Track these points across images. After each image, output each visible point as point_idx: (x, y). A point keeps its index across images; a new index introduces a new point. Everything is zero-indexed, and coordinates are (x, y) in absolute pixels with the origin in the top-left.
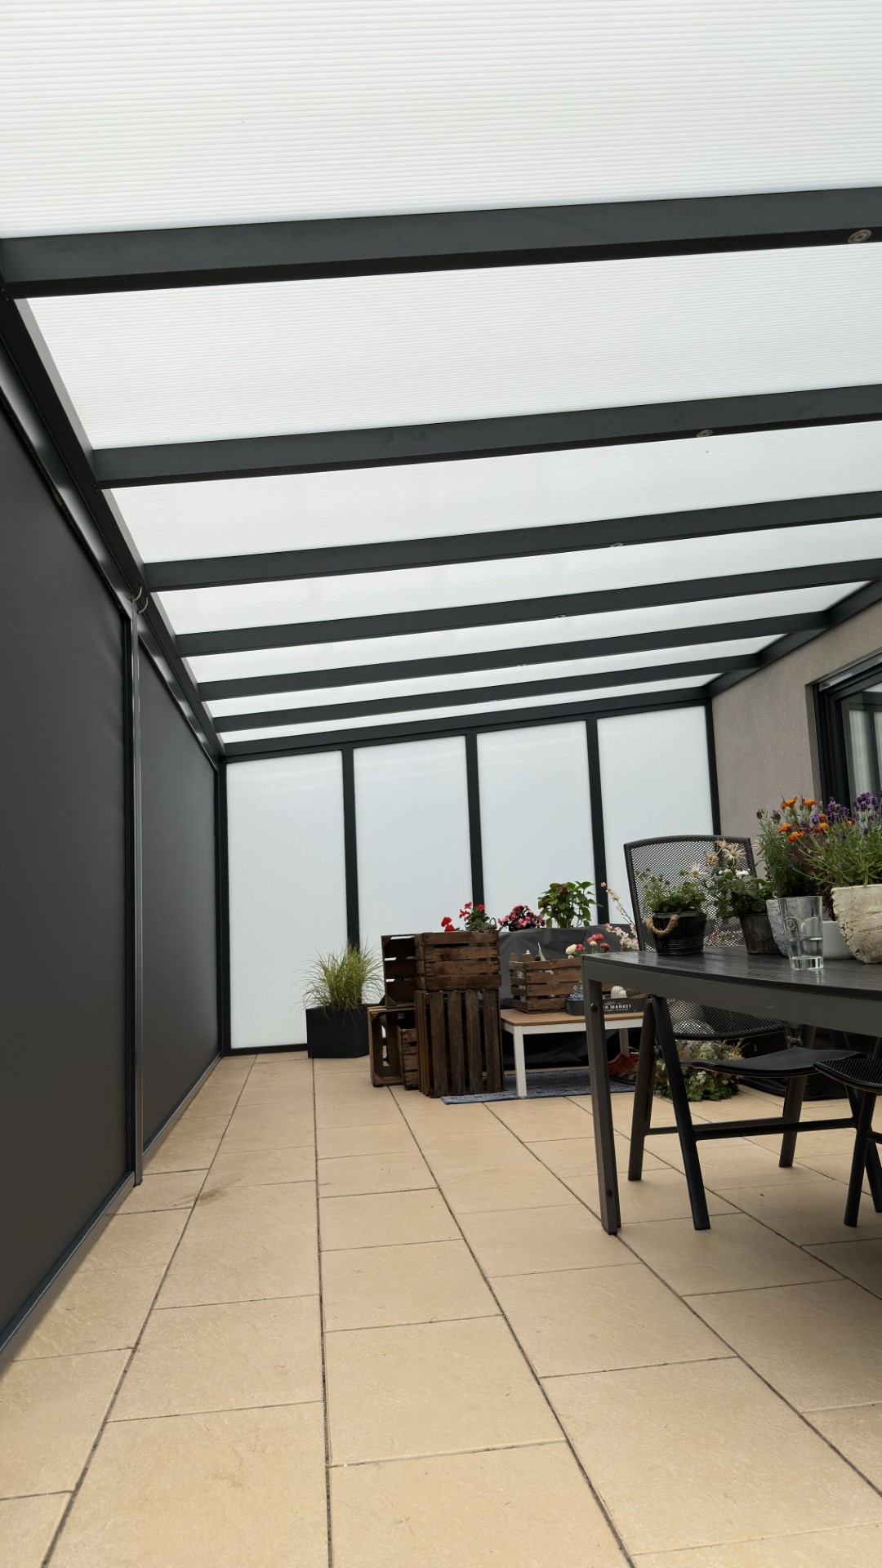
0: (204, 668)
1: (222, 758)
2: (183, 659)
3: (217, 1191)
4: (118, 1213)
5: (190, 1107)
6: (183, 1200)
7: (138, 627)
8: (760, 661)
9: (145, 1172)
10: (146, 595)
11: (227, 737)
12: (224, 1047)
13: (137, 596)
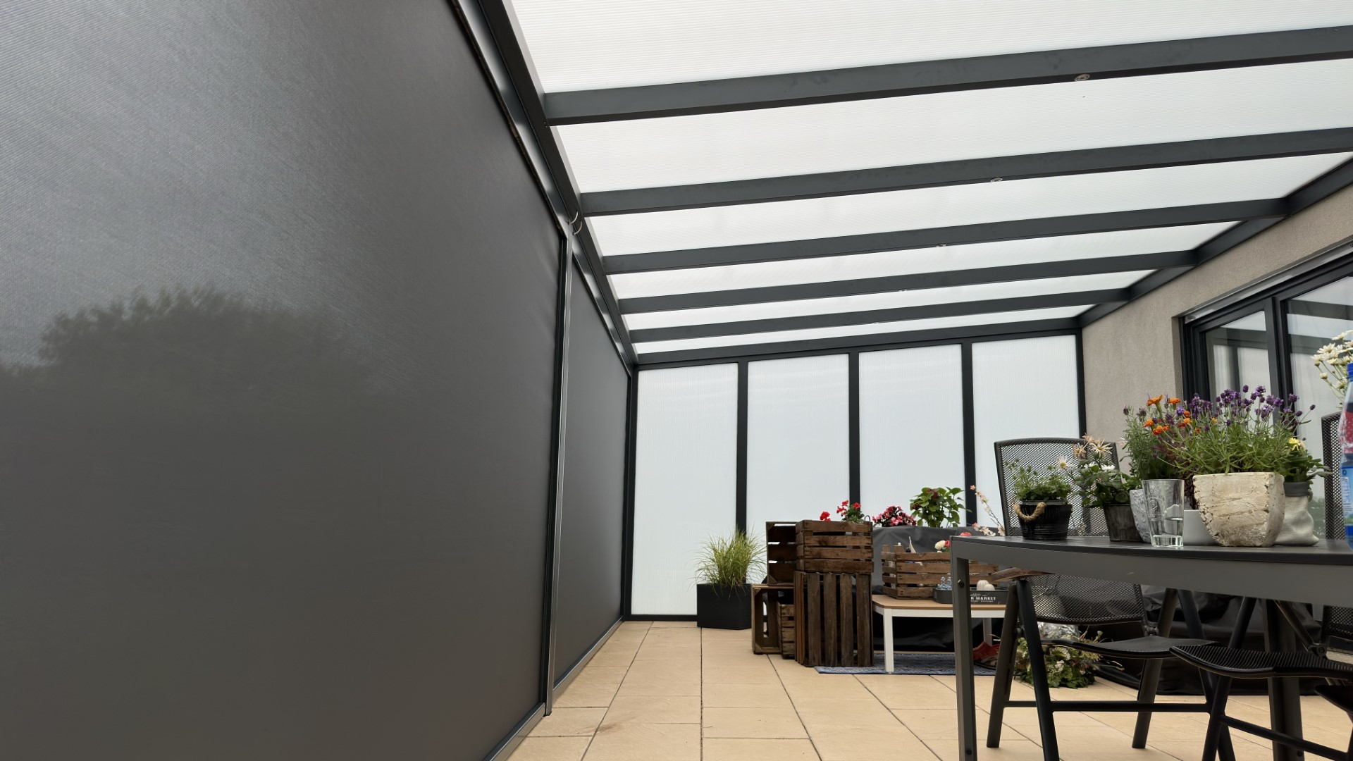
0: (624, 286)
1: (635, 366)
2: (607, 276)
3: (614, 725)
4: (531, 734)
5: (594, 658)
6: (585, 730)
7: (573, 247)
8: (1129, 295)
9: (554, 706)
10: (581, 219)
11: (641, 348)
12: (625, 613)
13: (573, 220)
